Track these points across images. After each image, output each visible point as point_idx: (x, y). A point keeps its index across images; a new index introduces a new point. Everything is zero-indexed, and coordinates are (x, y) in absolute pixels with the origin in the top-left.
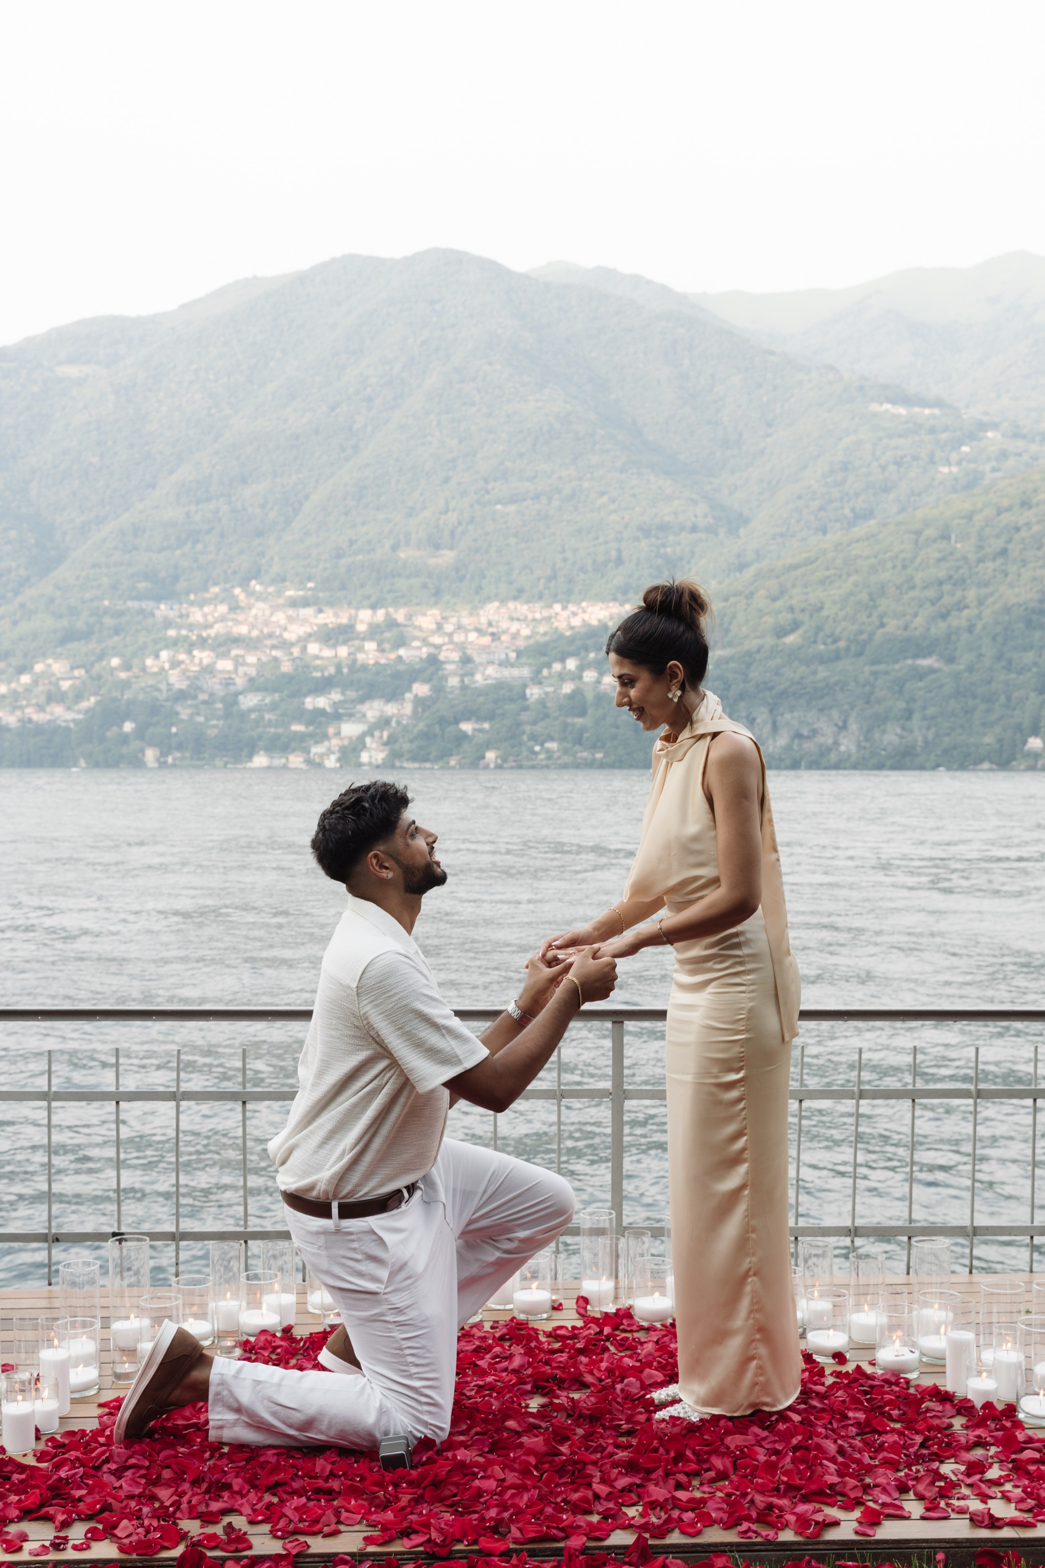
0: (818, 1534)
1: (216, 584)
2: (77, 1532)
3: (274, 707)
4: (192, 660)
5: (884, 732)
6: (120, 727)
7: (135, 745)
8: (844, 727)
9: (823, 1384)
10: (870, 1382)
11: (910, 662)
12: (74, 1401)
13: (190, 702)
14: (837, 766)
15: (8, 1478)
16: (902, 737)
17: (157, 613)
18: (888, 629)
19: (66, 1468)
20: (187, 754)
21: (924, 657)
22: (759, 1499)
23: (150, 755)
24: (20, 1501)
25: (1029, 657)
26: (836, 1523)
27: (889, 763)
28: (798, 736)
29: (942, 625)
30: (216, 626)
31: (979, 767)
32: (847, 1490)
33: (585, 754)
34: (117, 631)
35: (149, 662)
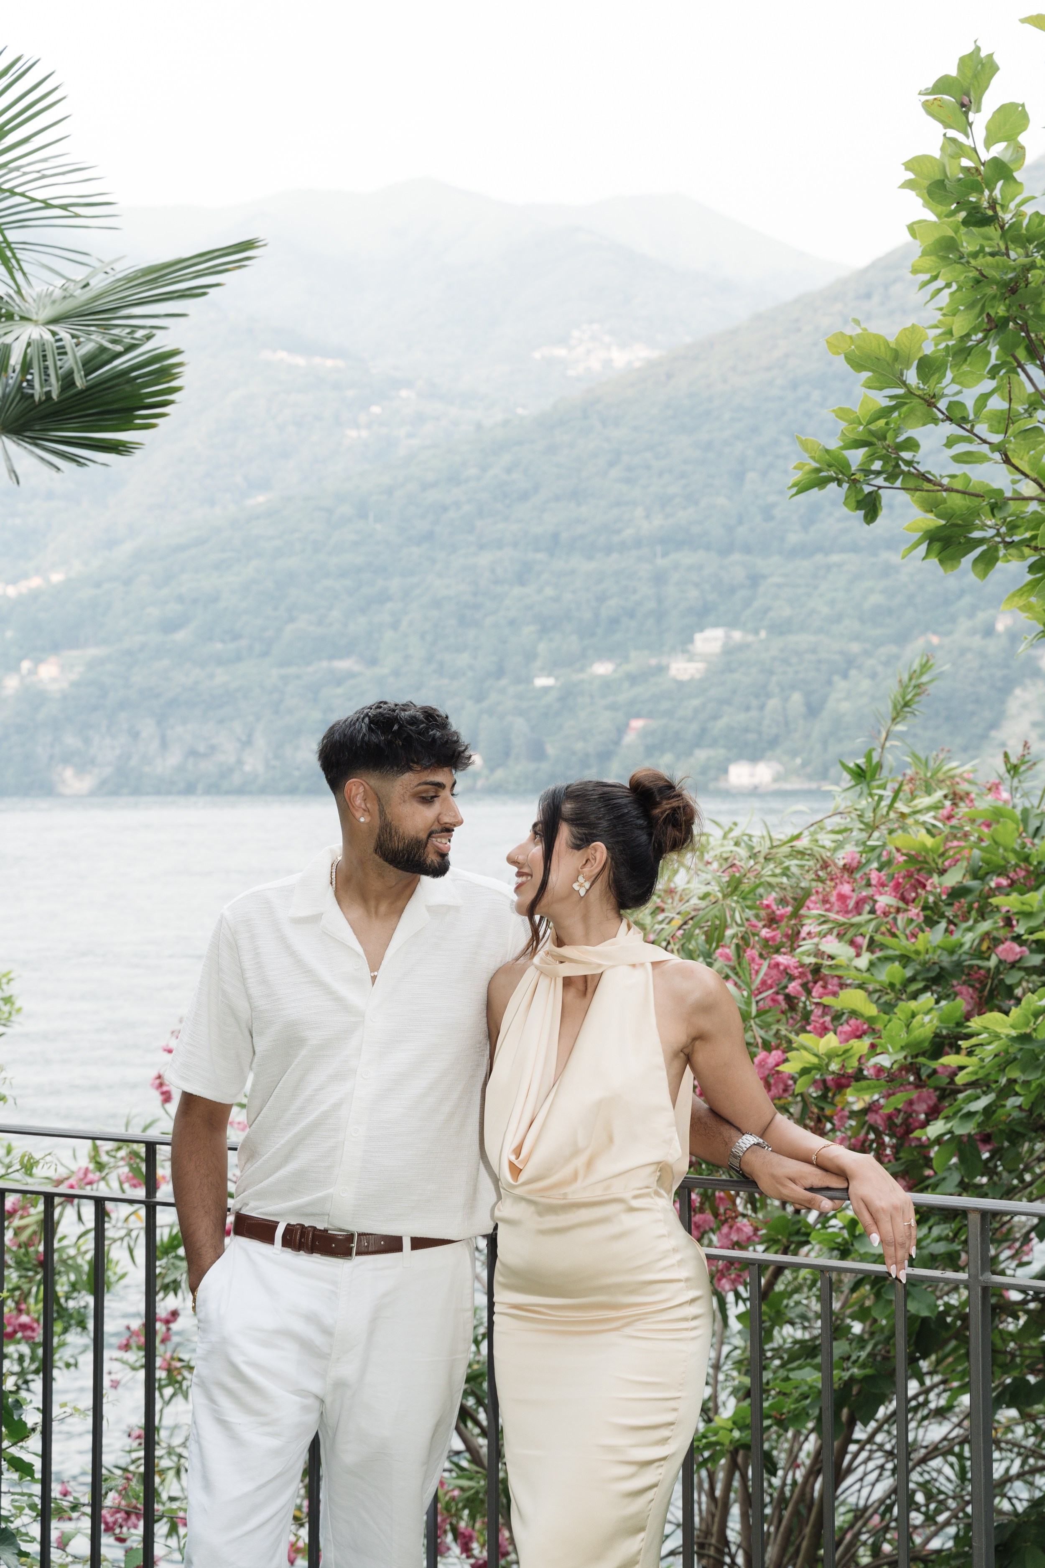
8: (247, 742)
11: (325, 664)
14: (240, 792)
18: (297, 624)
21: (341, 658)
25: (463, 660)
28: (193, 753)
29: (362, 620)
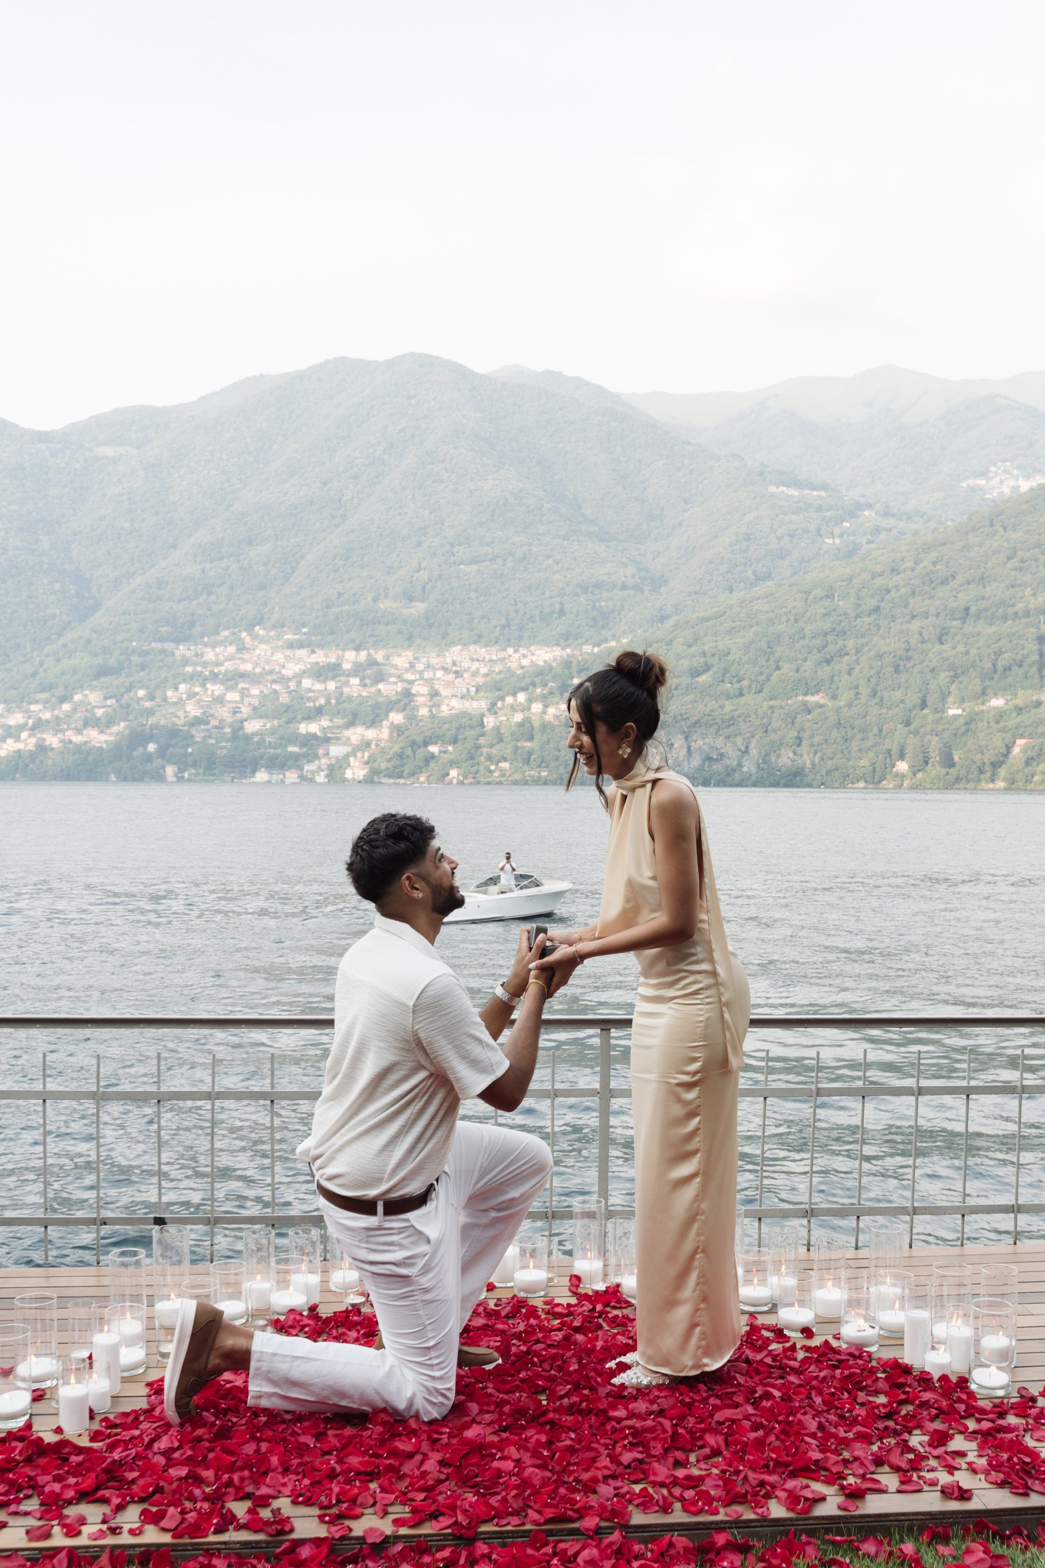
0: (807, 1510)
1: (226, 629)
2: (131, 1516)
3: (273, 731)
4: (205, 693)
5: (779, 756)
6: (145, 747)
7: (158, 762)
9: (795, 1359)
10: (838, 1357)
11: (800, 698)
12: (125, 1380)
13: (203, 727)
14: (740, 784)
15: (66, 1460)
16: (793, 761)
17: (177, 652)
18: (782, 671)
19: (120, 1450)
20: (201, 771)
21: (813, 694)
22: (752, 1475)
23: (170, 771)
24: (77, 1484)
26: (823, 1499)
27: (783, 781)
28: (709, 758)
29: (827, 669)
30: (226, 664)
31: (856, 785)
32: (829, 1465)
33: (532, 773)
34: (143, 667)
35: (169, 693)
